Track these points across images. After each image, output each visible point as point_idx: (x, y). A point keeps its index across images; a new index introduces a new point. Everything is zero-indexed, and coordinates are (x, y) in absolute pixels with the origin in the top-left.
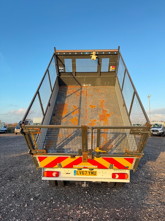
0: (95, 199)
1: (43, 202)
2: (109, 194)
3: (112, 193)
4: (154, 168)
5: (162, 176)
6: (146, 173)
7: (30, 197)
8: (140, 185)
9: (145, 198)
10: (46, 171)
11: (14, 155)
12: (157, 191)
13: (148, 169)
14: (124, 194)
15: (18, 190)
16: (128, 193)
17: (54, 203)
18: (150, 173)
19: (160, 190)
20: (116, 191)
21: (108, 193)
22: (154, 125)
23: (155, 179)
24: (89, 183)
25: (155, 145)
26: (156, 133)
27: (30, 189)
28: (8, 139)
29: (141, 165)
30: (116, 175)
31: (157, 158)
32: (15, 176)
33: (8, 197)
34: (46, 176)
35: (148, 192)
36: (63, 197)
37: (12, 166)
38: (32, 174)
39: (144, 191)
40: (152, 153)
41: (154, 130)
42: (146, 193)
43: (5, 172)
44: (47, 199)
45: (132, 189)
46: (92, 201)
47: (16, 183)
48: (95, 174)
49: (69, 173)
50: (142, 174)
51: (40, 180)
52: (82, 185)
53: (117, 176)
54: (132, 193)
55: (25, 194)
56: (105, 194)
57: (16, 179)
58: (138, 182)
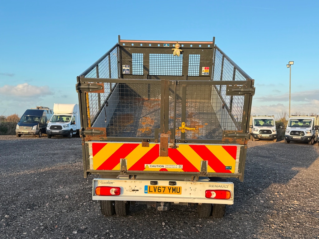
0: (178, 232)
1: (94, 236)
2: (201, 226)
3: (205, 226)
4: (282, 194)
5: (293, 205)
6: (267, 200)
7: (71, 230)
8: (253, 215)
9: (258, 232)
10: (99, 186)
11: (26, 172)
12: (279, 223)
13: (271, 194)
14: (225, 226)
15: (49, 222)
16: (231, 225)
17: (112, 236)
18: (273, 201)
19: (284, 223)
20: (212, 222)
21: (199, 225)
22: (296, 122)
23: (280, 208)
24: (168, 204)
25: (292, 159)
26: (299, 137)
27: (68, 220)
28: (5, 144)
29: (261, 189)
30: (212, 192)
31: (291, 179)
32: (37, 203)
33: (34, 230)
34: (99, 194)
35: (265, 224)
36: (125, 230)
37: (28, 189)
38: (67, 200)
39: (258, 223)
40: (284, 171)
41: (296, 132)
42: (261, 226)
43: (17, 197)
44: (101, 232)
45: (240, 220)
46: (173, 235)
47: (43, 212)
48: (178, 191)
49: (136, 189)
50: (260, 201)
51: (83, 209)
52: (158, 207)
53: (214, 195)
54: (238, 226)
55: (61, 226)
56: (194, 227)
57: (41, 207)
58: (251, 213)
